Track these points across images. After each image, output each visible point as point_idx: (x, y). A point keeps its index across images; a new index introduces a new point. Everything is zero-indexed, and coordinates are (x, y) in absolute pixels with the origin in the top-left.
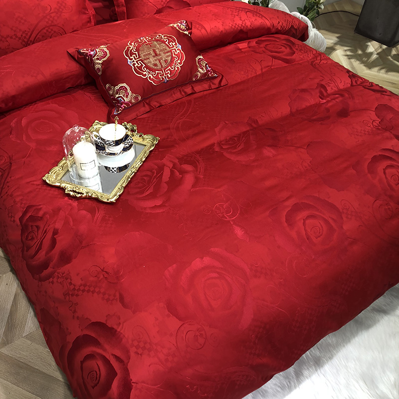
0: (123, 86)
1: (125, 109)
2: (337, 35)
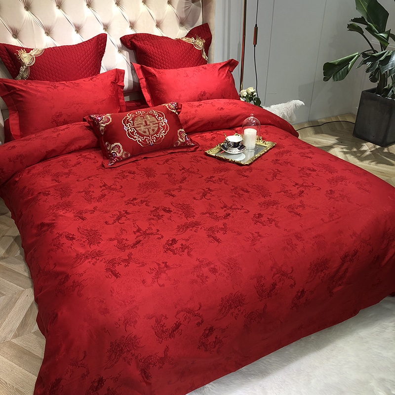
0: (117, 145)
1: (117, 162)
2: (337, 138)
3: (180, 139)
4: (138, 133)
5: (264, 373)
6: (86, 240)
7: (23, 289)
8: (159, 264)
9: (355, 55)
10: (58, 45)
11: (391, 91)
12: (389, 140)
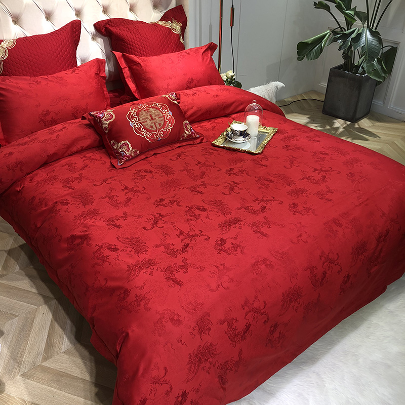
0: (125, 143)
1: (127, 161)
2: (308, 116)
3: (186, 131)
4: (145, 128)
5: (313, 360)
6: (131, 249)
7: (36, 307)
8: (218, 267)
9: (327, 34)
10: (29, 35)
11: (361, 68)
12: (358, 116)
